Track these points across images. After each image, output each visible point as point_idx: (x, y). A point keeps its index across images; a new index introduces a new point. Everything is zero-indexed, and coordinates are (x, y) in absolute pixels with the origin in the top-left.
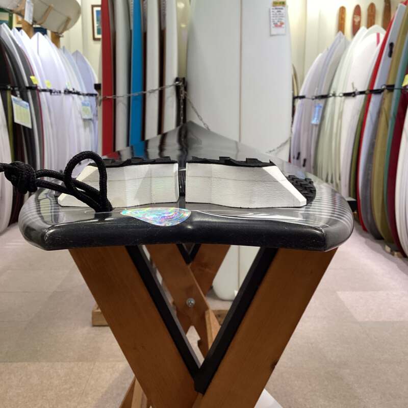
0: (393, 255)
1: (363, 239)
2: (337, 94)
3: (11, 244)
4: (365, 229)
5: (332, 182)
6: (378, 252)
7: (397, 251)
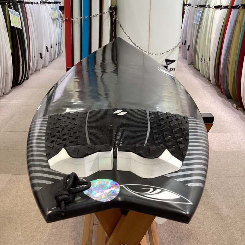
0: (238, 109)
1: (221, 99)
2: (211, 7)
3: (14, 100)
4: (222, 92)
5: (205, 62)
6: (229, 107)
7: (240, 107)
